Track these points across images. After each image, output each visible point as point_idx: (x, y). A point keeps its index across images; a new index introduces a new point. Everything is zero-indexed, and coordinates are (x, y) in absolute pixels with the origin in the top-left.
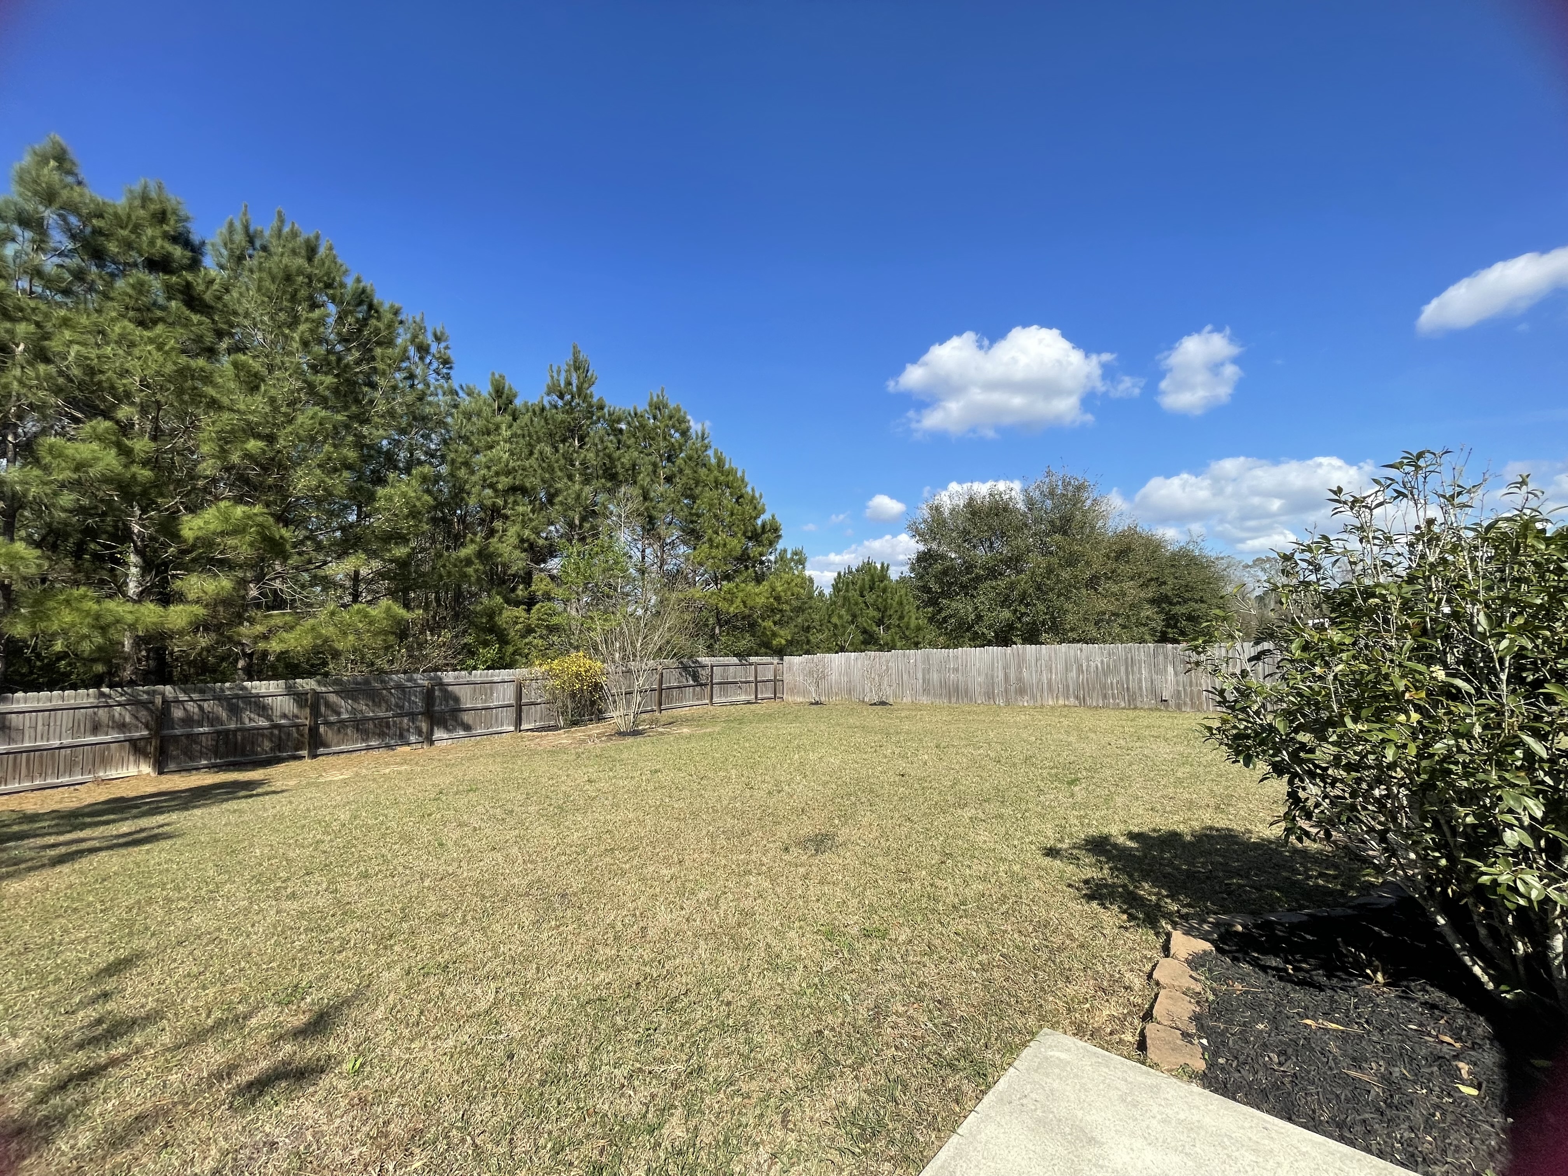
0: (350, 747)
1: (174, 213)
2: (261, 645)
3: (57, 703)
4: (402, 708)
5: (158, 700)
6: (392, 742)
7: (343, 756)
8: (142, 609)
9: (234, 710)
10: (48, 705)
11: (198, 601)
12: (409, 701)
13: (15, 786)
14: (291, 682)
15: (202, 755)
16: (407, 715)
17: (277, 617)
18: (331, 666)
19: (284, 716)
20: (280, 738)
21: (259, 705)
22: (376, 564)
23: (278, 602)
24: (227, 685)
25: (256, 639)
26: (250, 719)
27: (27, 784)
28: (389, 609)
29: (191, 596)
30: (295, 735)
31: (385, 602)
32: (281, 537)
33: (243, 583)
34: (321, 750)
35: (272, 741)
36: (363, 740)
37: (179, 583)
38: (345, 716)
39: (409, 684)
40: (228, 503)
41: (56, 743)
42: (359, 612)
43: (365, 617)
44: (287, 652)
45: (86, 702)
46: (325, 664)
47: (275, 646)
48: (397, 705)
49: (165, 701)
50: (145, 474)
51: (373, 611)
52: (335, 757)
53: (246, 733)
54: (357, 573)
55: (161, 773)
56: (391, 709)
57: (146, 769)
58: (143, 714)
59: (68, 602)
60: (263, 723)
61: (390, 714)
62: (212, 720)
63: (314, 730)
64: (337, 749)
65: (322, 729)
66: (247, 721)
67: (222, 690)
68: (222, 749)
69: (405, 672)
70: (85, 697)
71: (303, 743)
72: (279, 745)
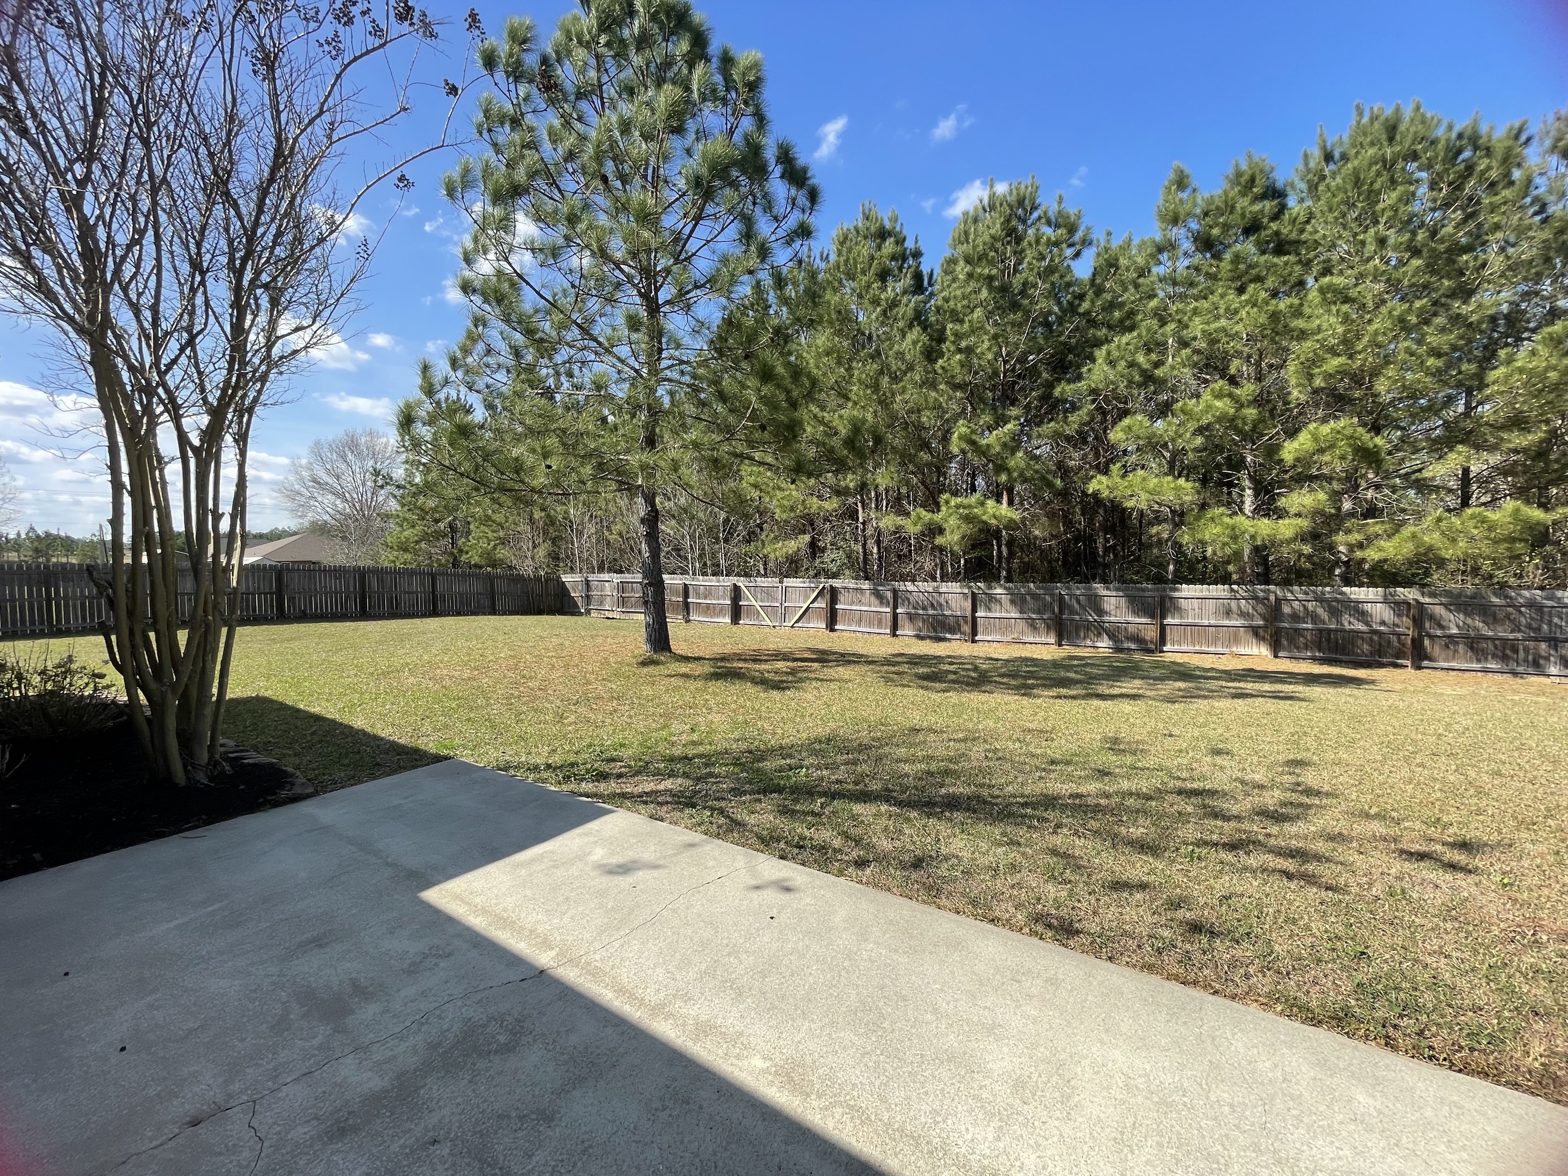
0: (1464, 666)
1: (1261, 171)
2: (1359, 554)
3: (1205, 594)
4: (1539, 629)
5: (1272, 598)
6: (1520, 669)
7: (1451, 673)
8: (1259, 523)
9: (1335, 613)
10: (1200, 595)
11: (1298, 515)
12: (1550, 623)
13: (1184, 648)
14: (1392, 590)
15: (1306, 648)
16: (1545, 640)
17: (1374, 526)
18: (1435, 577)
19: (1383, 623)
20: (1380, 645)
21: (1357, 610)
22: (1495, 459)
23: (1372, 512)
24: (1328, 589)
25: (1351, 548)
26: (1350, 623)
27: (1191, 648)
28: (1517, 510)
29: (1293, 511)
30: (1396, 644)
31: (1509, 505)
32: (1375, 446)
33: (1336, 497)
34: (1425, 663)
35: (1371, 646)
36: (1479, 661)
37: (1283, 500)
38: (1454, 631)
39: (1550, 603)
40: (1315, 425)
41: (1206, 622)
42: (1473, 517)
43: (1483, 522)
44: (1385, 560)
45: (1223, 594)
46: (1427, 573)
47: (1372, 555)
48: (1529, 626)
49: (1277, 599)
50: (1251, 412)
51: (1493, 516)
52: (1444, 673)
53: (1346, 635)
54: (1466, 471)
55: (1276, 656)
56: (1520, 631)
57: (1264, 651)
58: (1261, 608)
59: (1212, 519)
60: (1361, 627)
61: (1519, 636)
62: (1315, 618)
63: (1417, 644)
64: (1446, 665)
65: (1427, 642)
66: (1346, 624)
67: (1323, 593)
68: (1325, 644)
69: (1542, 588)
70: (1220, 590)
71: (1404, 653)
72: (1379, 650)
